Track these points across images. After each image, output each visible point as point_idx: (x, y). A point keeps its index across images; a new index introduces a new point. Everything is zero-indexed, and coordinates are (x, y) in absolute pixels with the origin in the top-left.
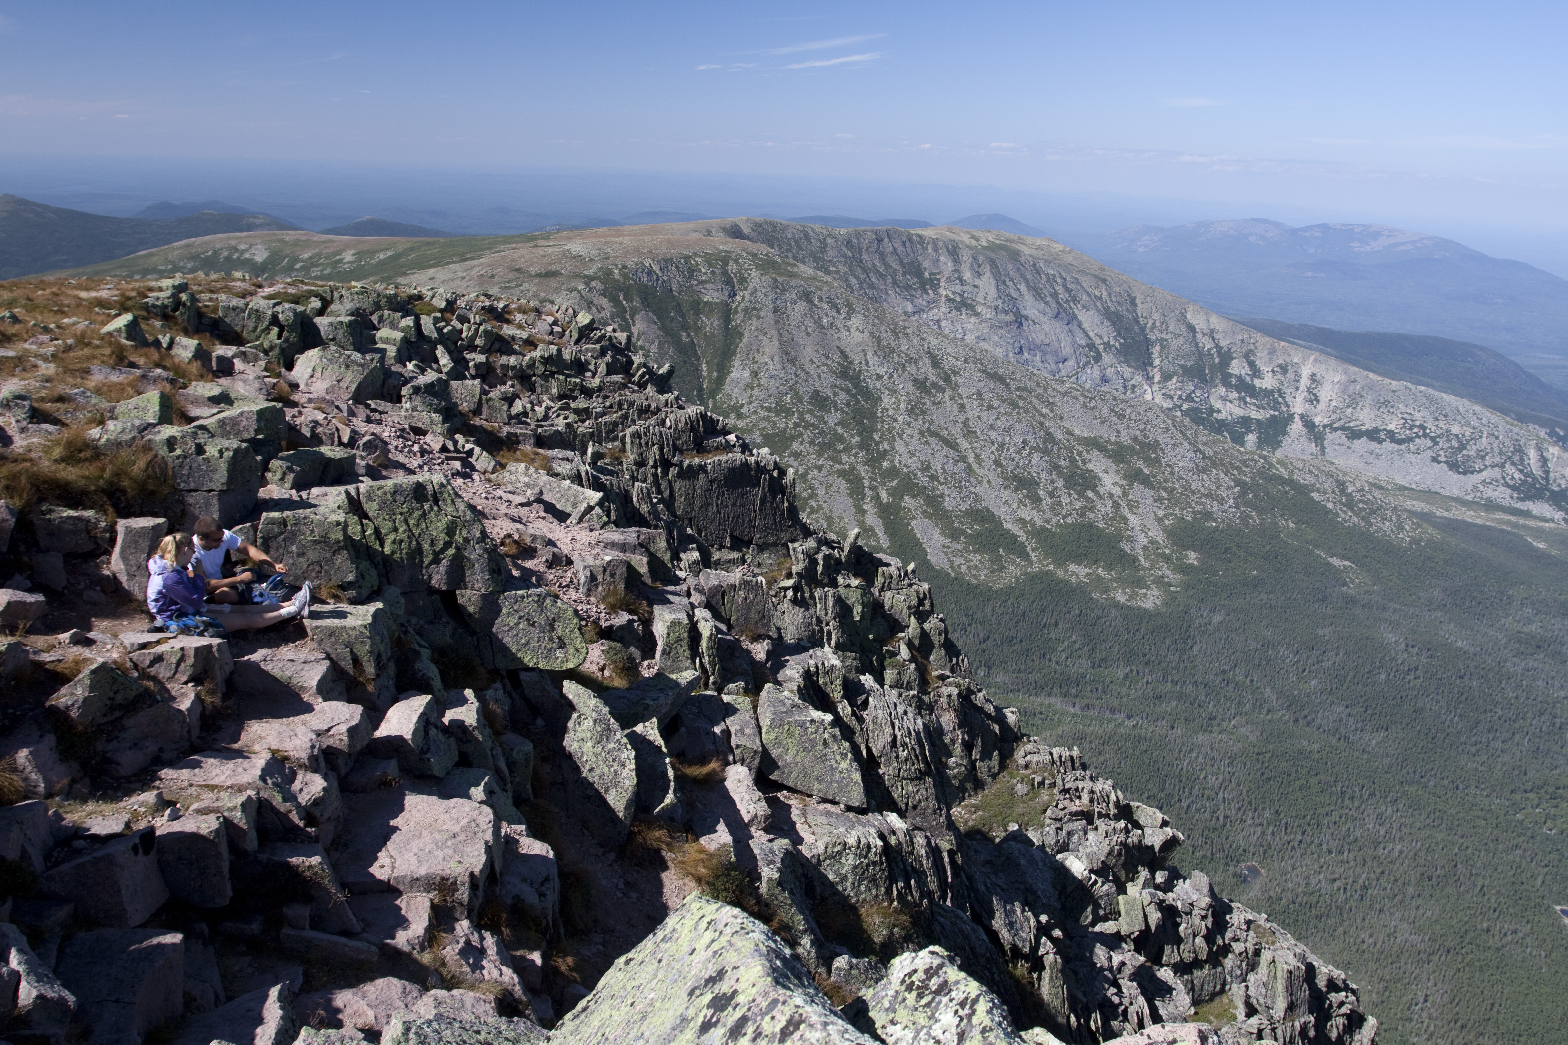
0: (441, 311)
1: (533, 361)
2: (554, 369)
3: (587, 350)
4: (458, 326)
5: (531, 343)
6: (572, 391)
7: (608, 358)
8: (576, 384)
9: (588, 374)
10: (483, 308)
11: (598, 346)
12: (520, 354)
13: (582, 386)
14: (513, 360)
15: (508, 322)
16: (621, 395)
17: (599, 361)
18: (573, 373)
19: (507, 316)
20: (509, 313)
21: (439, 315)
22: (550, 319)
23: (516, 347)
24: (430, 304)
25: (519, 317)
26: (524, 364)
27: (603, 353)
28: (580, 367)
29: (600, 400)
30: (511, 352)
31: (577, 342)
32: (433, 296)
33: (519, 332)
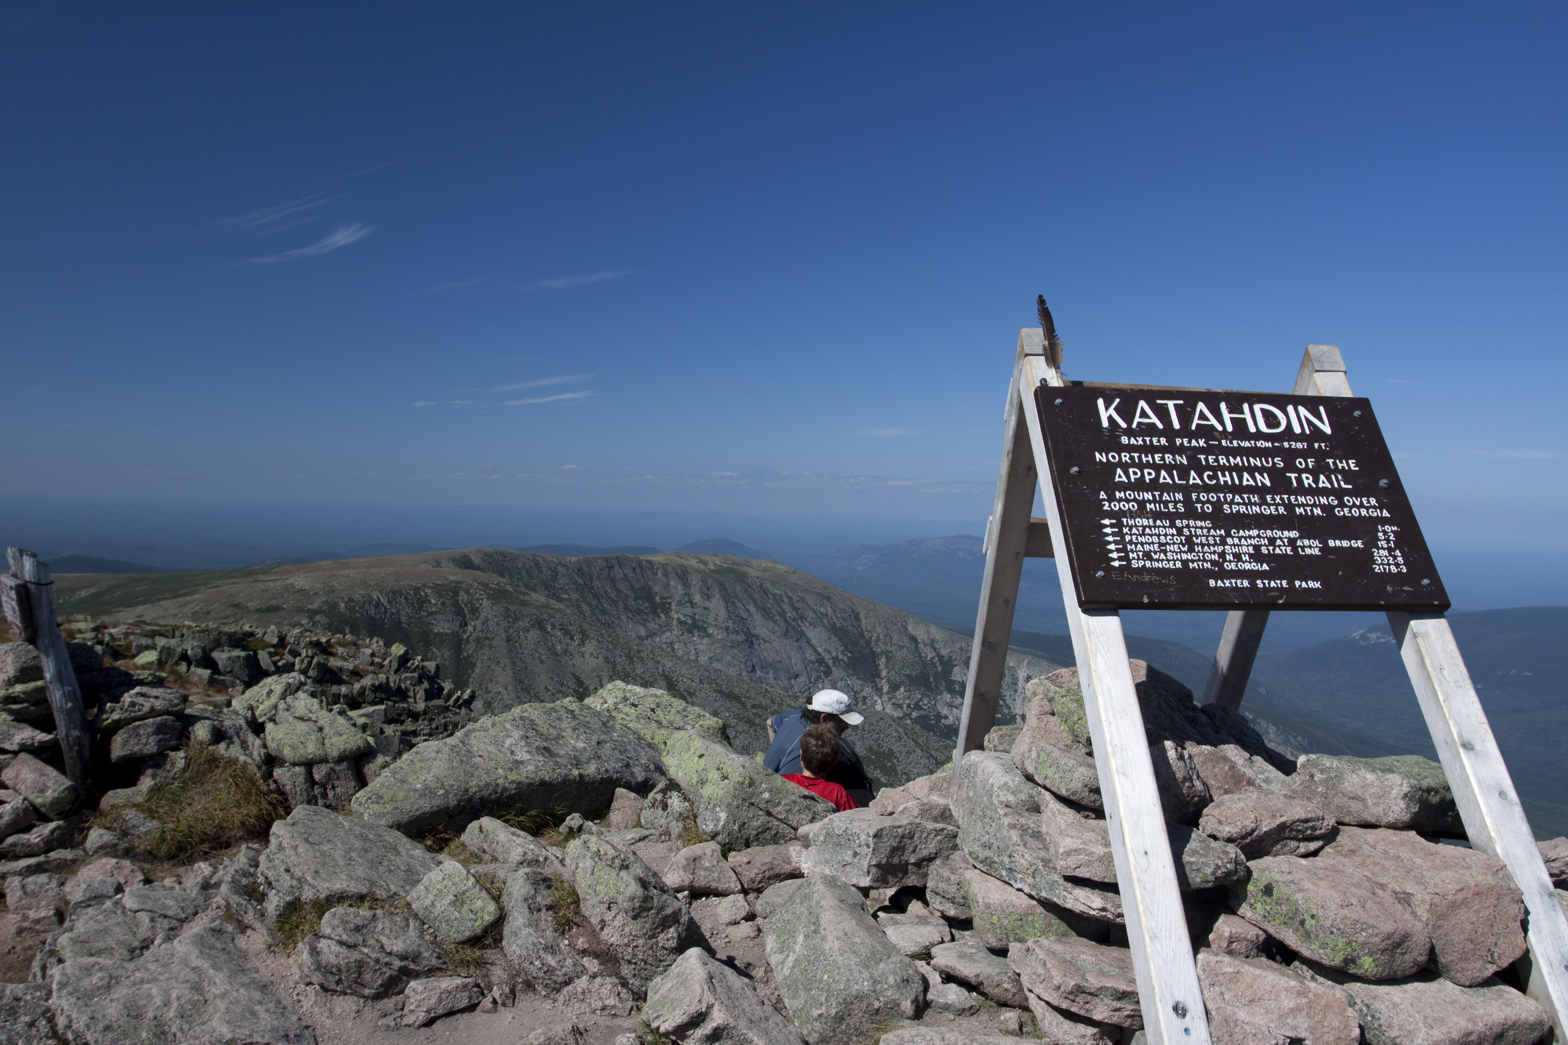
0: (274, 646)
1: (363, 689)
2: (383, 696)
3: (406, 678)
4: (291, 659)
5: (357, 674)
6: (400, 715)
7: (426, 685)
8: (404, 709)
9: (411, 700)
10: (311, 643)
11: (416, 675)
12: (349, 683)
13: (410, 711)
14: (344, 689)
15: (333, 654)
16: (445, 717)
17: (417, 688)
18: (397, 699)
19: (330, 650)
20: (332, 646)
21: (272, 650)
22: (368, 651)
23: (344, 677)
24: (262, 640)
25: (340, 650)
26: (355, 692)
27: (420, 681)
28: (402, 694)
29: (426, 723)
30: (341, 682)
31: (396, 672)
32: (265, 633)
33: (345, 664)
